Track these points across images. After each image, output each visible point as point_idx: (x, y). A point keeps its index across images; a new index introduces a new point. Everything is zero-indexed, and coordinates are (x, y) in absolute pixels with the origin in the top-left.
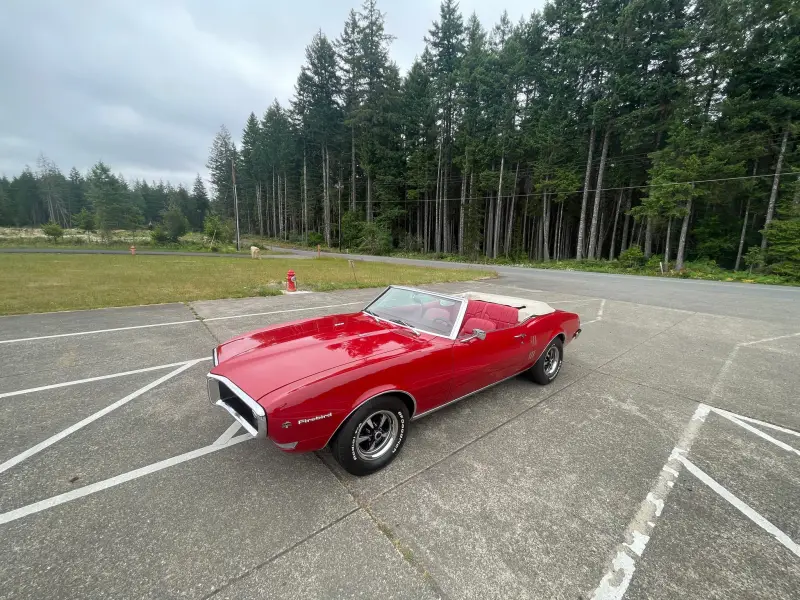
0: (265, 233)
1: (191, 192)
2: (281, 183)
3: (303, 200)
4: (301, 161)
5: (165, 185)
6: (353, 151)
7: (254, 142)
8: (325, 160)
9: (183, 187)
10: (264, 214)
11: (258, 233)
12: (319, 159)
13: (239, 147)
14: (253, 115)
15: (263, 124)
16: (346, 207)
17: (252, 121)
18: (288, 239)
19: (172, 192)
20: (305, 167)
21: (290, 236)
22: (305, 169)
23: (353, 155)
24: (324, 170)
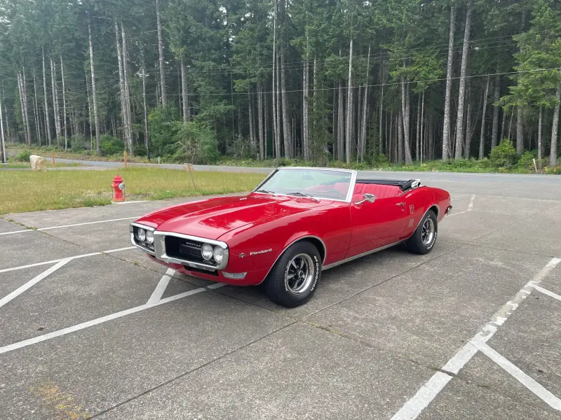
0: (34, 140)
2: (56, 70)
3: (91, 92)
4: (86, 40)
6: (159, 27)
7: (14, 12)
8: (121, 40)
10: (30, 113)
11: (22, 140)
12: (111, 38)
16: (152, 103)
18: (69, 146)
20: (91, 48)
21: (72, 143)
22: (91, 51)
23: (159, 33)
24: (119, 52)
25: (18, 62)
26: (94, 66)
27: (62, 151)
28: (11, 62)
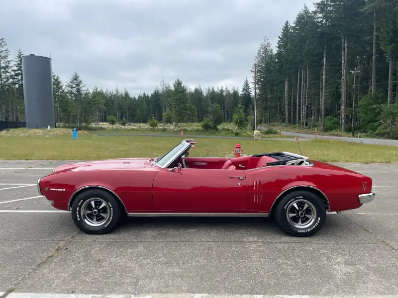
0: (289, 121)
1: (240, 92)
2: (305, 76)
3: (322, 89)
4: (323, 54)
5: (224, 89)
7: (286, 45)
8: (344, 49)
9: (235, 89)
10: (289, 104)
11: (284, 121)
12: (339, 49)
13: (275, 51)
14: (287, 22)
15: (294, 28)
17: (286, 28)
18: (306, 125)
19: (229, 94)
20: (325, 58)
21: (309, 123)
22: (325, 60)
23: (374, 38)
24: (343, 58)
25: (285, 74)
26: (326, 70)
27: (303, 128)
28: (282, 74)
